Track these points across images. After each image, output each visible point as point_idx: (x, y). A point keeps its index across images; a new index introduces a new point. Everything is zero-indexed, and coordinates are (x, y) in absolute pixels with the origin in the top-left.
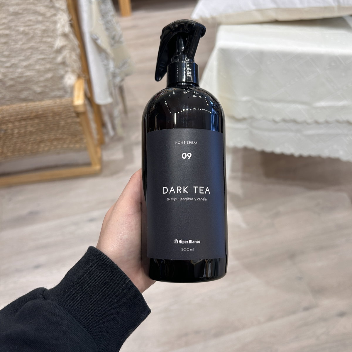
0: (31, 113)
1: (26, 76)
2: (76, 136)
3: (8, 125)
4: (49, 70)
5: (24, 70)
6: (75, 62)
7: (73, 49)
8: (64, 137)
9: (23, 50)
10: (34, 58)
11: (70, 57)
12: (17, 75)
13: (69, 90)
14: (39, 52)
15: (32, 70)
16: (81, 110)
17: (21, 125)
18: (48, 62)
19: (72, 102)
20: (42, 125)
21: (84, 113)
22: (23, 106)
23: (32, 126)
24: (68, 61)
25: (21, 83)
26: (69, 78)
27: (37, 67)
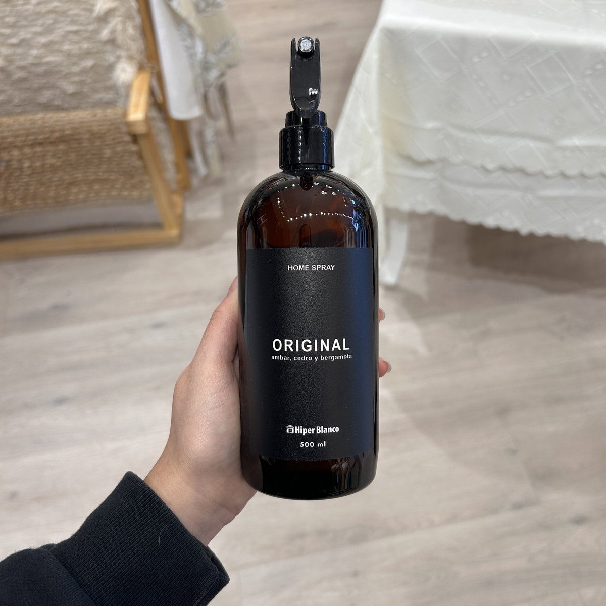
0: (53, 132)
1: (48, 63)
2: (132, 177)
3: (12, 153)
4: (87, 54)
5: (42, 51)
6: (133, 40)
7: (128, 17)
8: (112, 177)
9: (39, 15)
10: (60, 30)
11: (124, 30)
12: (30, 60)
13: (122, 91)
14: (68, 19)
15: (58, 51)
16: (141, 129)
17: (35, 152)
18: (85, 39)
19: (125, 114)
20: (73, 156)
21: (148, 136)
22: (39, 120)
23: (53, 156)
24: (120, 39)
25: (39, 75)
26: (124, 70)
27: (66, 47)
